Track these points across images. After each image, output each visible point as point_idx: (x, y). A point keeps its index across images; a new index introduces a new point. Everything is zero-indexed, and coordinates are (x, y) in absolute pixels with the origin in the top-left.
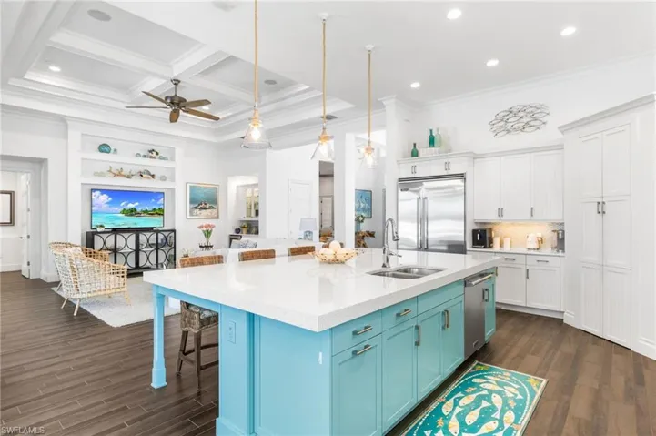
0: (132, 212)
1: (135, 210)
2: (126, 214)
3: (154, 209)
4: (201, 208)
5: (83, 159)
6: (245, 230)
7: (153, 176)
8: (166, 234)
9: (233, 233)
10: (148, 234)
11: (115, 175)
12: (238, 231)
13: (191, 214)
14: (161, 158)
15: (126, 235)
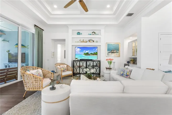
0: (87, 54)
1: (88, 53)
2: (85, 55)
3: (94, 53)
4: (112, 53)
5: (72, 38)
6: (132, 62)
7: (93, 41)
8: (96, 62)
9: (126, 63)
10: (90, 62)
11: (81, 42)
12: (128, 62)
13: (108, 55)
14: (96, 34)
15: (83, 62)
